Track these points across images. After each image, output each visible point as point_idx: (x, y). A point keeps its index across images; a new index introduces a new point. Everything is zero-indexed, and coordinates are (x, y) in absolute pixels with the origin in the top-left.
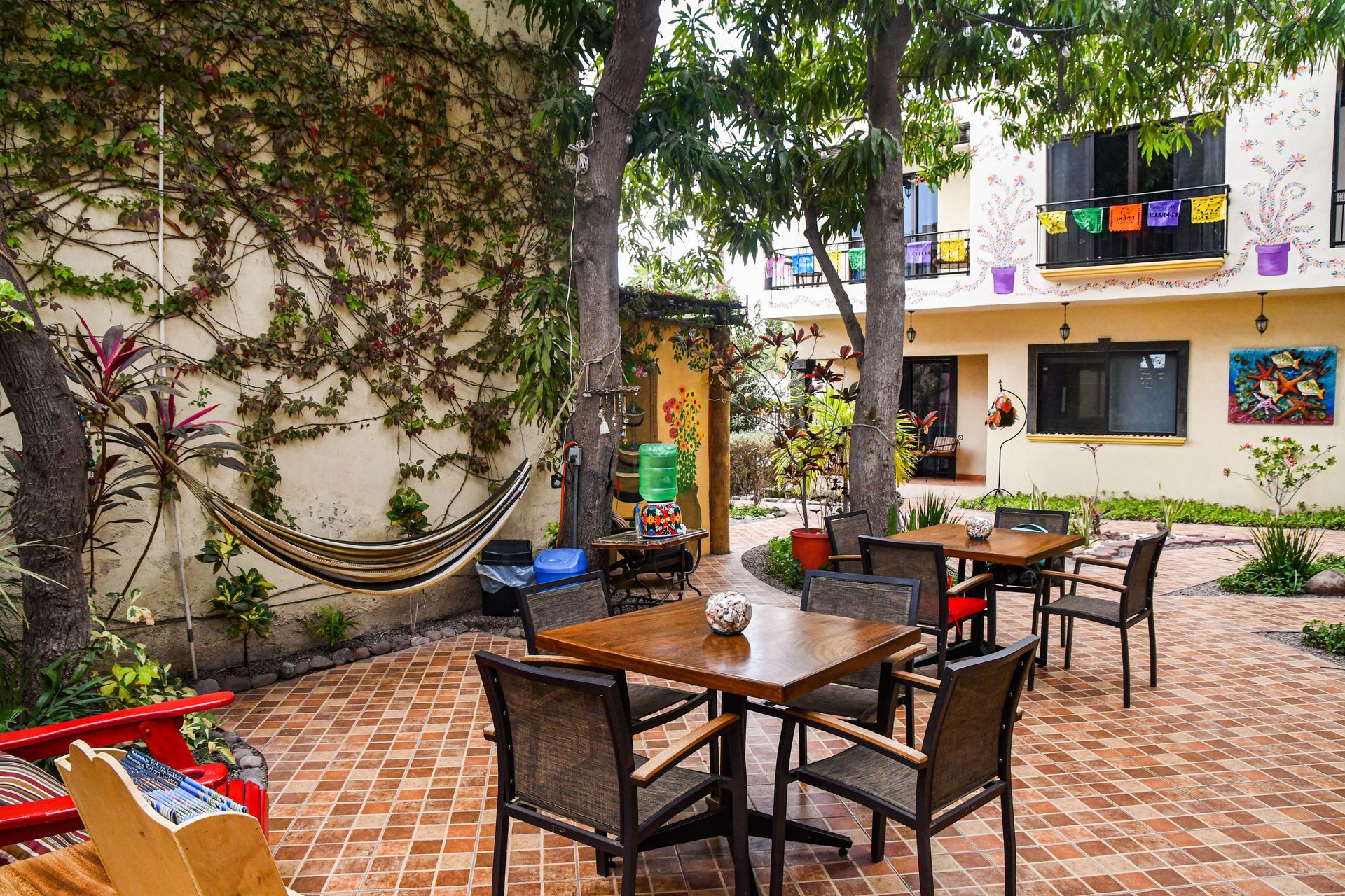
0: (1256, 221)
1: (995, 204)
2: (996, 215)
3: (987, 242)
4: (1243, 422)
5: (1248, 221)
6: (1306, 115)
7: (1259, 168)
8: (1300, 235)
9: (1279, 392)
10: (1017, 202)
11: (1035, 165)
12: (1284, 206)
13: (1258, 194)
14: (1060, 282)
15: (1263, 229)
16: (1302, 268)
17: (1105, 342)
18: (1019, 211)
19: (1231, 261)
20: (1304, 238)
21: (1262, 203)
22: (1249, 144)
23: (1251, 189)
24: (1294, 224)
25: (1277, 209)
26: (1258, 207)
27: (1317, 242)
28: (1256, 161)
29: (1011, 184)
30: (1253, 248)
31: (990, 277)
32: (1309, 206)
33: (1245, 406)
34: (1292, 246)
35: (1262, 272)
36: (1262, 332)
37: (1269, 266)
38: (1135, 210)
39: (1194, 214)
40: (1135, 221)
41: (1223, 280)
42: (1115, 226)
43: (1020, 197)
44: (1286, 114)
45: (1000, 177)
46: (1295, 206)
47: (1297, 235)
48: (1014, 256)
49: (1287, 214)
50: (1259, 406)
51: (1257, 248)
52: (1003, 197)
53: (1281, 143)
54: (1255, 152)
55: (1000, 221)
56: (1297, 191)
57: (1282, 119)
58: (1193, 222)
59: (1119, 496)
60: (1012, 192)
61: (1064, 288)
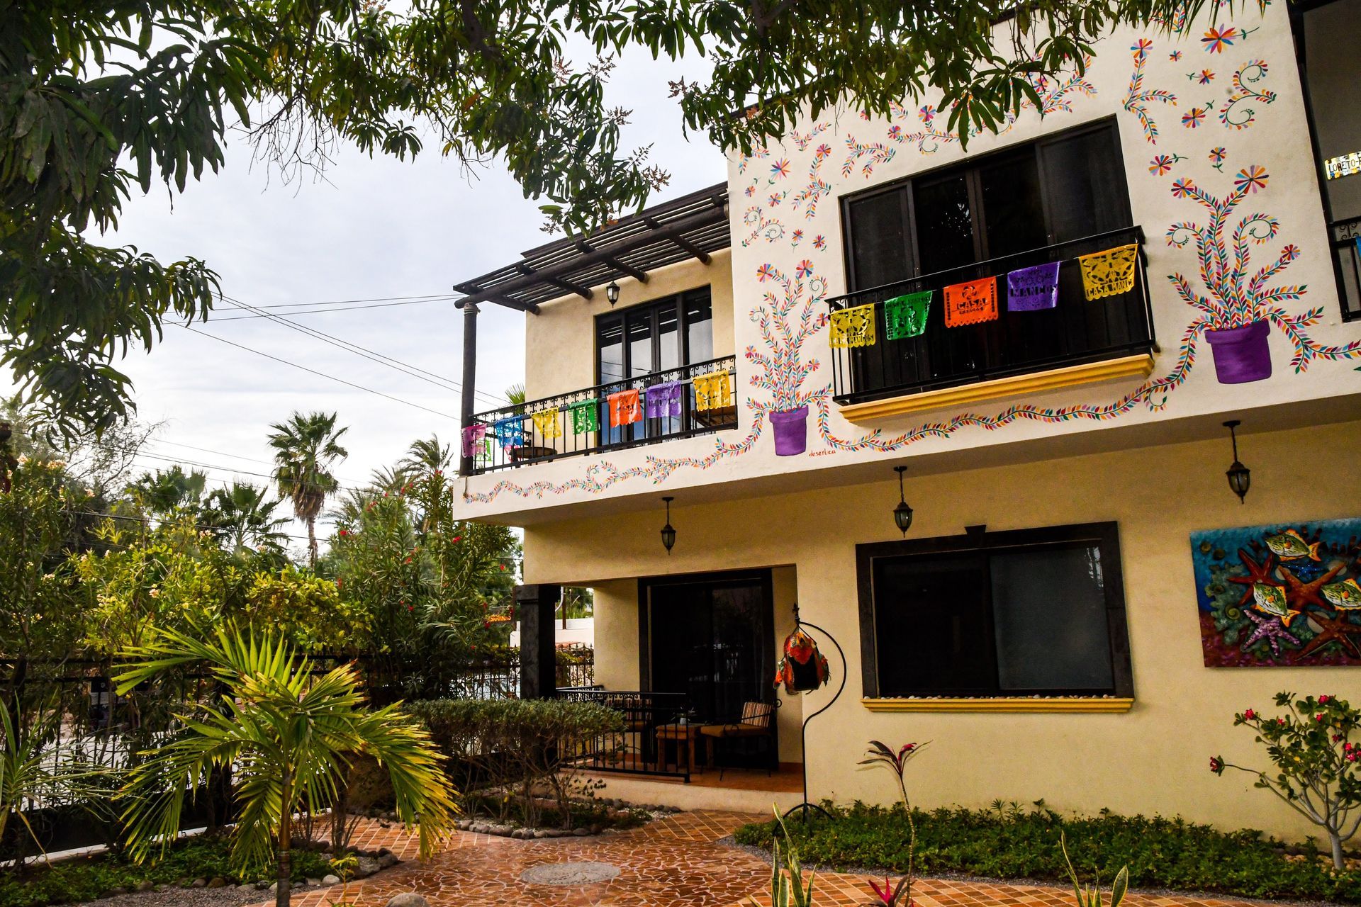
0: (1200, 290)
1: (769, 310)
2: (772, 327)
3: (760, 371)
4: (1233, 664)
5: (1185, 291)
6: (1251, 103)
7: (1188, 199)
8: (1283, 304)
9: (1290, 605)
10: (802, 302)
11: (826, 241)
12: (1243, 255)
13: (1193, 242)
14: (876, 423)
15: (1214, 301)
16: (1299, 363)
17: (976, 533)
18: (806, 316)
19: (1166, 363)
20: (1292, 308)
21: (1204, 256)
22: (1163, 163)
23: (1179, 235)
24: (1267, 286)
25: (1232, 263)
26: (1198, 265)
27: (1316, 314)
28: (1180, 188)
29: (792, 274)
30: (1201, 336)
31: (768, 428)
32: (1290, 252)
33: (1232, 636)
34: (1272, 324)
35: (1225, 376)
36: (1241, 493)
37: (1236, 366)
38: (986, 289)
39: (1088, 284)
40: (987, 308)
41: (1156, 398)
42: (956, 319)
43: (807, 293)
44: (1219, 106)
45: (774, 266)
46: (1263, 255)
47: (1277, 305)
48: (803, 390)
49: (1251, 271)
50: (1259, 632)
51: (1210, 336)
52: (781, 297)
53: (1218, 154)
54: (1176, 173)
55: (778, 335)
56: (1262, 228)
57: (1212, 116)
58: (1090, 298)
59: (1027, 811)
60: (793, 287)
61: (885, 437)
